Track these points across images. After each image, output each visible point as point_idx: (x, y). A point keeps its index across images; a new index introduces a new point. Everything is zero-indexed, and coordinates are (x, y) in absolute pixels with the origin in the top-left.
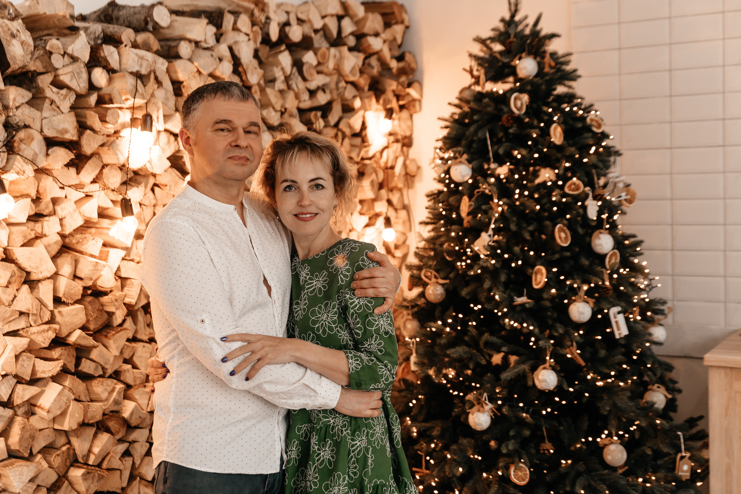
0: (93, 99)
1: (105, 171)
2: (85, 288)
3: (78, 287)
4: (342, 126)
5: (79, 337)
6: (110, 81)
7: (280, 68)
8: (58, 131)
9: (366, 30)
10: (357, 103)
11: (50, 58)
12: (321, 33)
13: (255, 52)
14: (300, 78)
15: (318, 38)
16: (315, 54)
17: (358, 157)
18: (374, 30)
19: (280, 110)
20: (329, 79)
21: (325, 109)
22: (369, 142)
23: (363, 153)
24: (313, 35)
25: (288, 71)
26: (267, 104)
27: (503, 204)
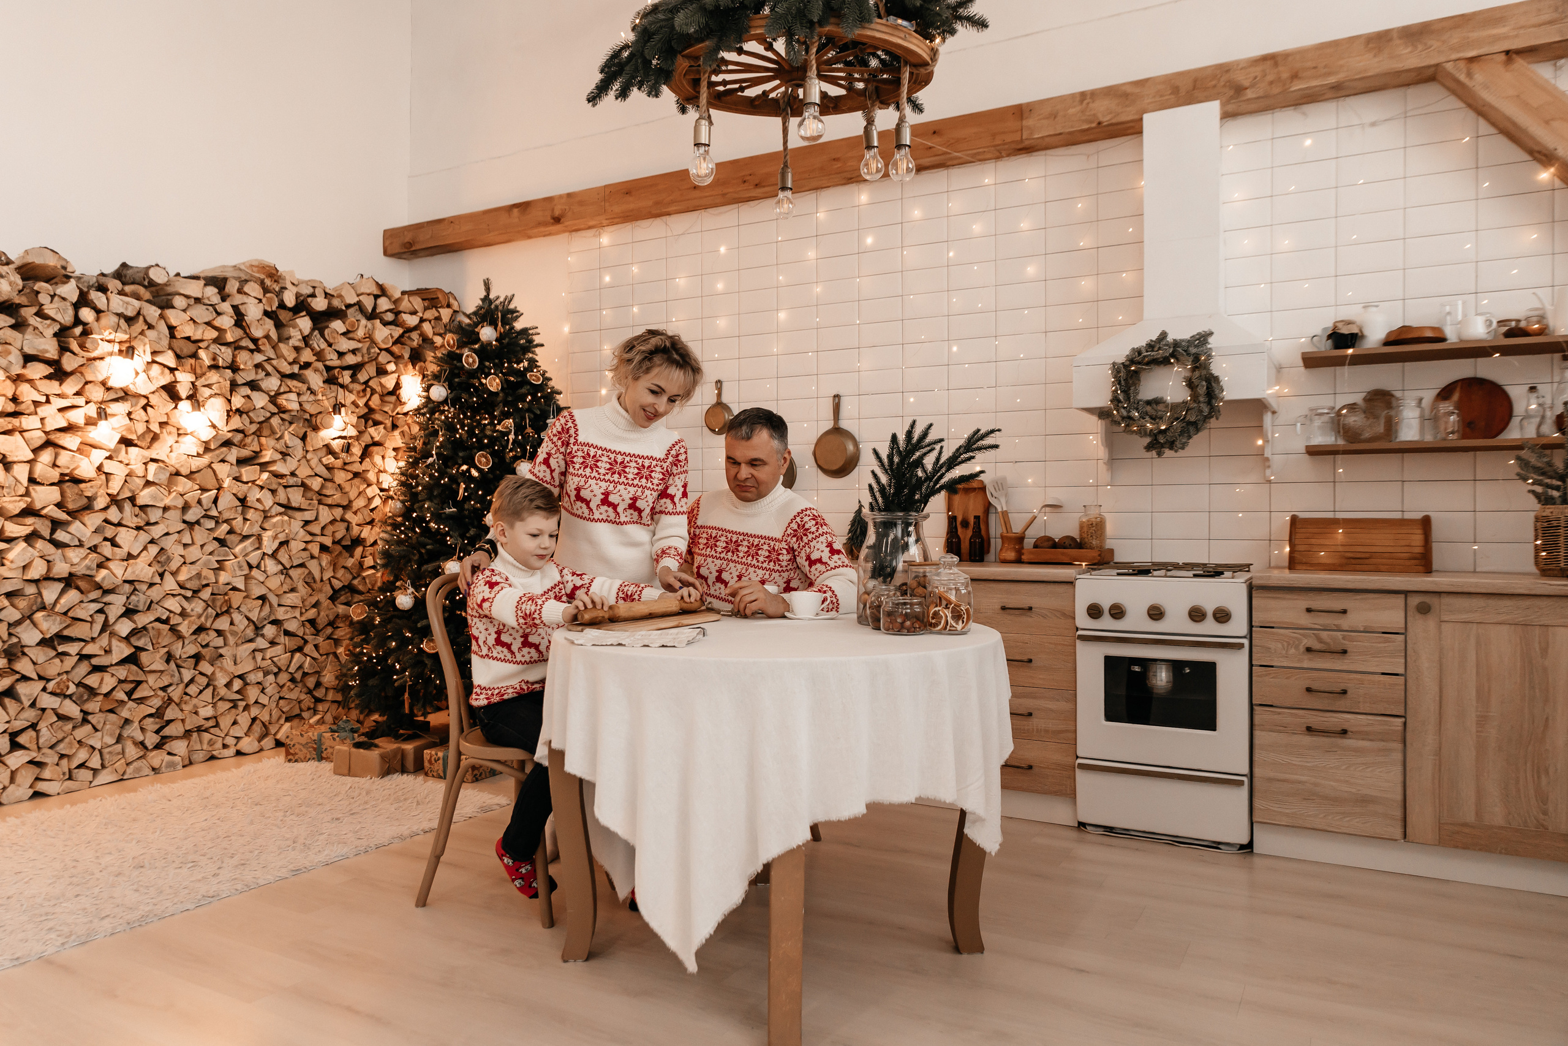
0: (78, 330)
1: (87, 387)
2: (62, 475)
3: (55, 475)
4: (371, 383)
5: (51, 510)
6: (98, 319)
7: (297, 329)
8: (38, 351)
9: (401, 309)
10: (391, 367)
11: (37, 297)
12: (354, 307)
13: (266, 313)
14: (322, 340)
15: (350, 311)
16: (344, 323)
17: (393, 412)
18: (412, 309)
19: (295, 362)
20: (360, 345)
21: (355, 369)
22: (403, 400)
23: (399, 409)
24: (344, 308)
25: (306, 332)
26: (279, 356)
27: (443, 435)
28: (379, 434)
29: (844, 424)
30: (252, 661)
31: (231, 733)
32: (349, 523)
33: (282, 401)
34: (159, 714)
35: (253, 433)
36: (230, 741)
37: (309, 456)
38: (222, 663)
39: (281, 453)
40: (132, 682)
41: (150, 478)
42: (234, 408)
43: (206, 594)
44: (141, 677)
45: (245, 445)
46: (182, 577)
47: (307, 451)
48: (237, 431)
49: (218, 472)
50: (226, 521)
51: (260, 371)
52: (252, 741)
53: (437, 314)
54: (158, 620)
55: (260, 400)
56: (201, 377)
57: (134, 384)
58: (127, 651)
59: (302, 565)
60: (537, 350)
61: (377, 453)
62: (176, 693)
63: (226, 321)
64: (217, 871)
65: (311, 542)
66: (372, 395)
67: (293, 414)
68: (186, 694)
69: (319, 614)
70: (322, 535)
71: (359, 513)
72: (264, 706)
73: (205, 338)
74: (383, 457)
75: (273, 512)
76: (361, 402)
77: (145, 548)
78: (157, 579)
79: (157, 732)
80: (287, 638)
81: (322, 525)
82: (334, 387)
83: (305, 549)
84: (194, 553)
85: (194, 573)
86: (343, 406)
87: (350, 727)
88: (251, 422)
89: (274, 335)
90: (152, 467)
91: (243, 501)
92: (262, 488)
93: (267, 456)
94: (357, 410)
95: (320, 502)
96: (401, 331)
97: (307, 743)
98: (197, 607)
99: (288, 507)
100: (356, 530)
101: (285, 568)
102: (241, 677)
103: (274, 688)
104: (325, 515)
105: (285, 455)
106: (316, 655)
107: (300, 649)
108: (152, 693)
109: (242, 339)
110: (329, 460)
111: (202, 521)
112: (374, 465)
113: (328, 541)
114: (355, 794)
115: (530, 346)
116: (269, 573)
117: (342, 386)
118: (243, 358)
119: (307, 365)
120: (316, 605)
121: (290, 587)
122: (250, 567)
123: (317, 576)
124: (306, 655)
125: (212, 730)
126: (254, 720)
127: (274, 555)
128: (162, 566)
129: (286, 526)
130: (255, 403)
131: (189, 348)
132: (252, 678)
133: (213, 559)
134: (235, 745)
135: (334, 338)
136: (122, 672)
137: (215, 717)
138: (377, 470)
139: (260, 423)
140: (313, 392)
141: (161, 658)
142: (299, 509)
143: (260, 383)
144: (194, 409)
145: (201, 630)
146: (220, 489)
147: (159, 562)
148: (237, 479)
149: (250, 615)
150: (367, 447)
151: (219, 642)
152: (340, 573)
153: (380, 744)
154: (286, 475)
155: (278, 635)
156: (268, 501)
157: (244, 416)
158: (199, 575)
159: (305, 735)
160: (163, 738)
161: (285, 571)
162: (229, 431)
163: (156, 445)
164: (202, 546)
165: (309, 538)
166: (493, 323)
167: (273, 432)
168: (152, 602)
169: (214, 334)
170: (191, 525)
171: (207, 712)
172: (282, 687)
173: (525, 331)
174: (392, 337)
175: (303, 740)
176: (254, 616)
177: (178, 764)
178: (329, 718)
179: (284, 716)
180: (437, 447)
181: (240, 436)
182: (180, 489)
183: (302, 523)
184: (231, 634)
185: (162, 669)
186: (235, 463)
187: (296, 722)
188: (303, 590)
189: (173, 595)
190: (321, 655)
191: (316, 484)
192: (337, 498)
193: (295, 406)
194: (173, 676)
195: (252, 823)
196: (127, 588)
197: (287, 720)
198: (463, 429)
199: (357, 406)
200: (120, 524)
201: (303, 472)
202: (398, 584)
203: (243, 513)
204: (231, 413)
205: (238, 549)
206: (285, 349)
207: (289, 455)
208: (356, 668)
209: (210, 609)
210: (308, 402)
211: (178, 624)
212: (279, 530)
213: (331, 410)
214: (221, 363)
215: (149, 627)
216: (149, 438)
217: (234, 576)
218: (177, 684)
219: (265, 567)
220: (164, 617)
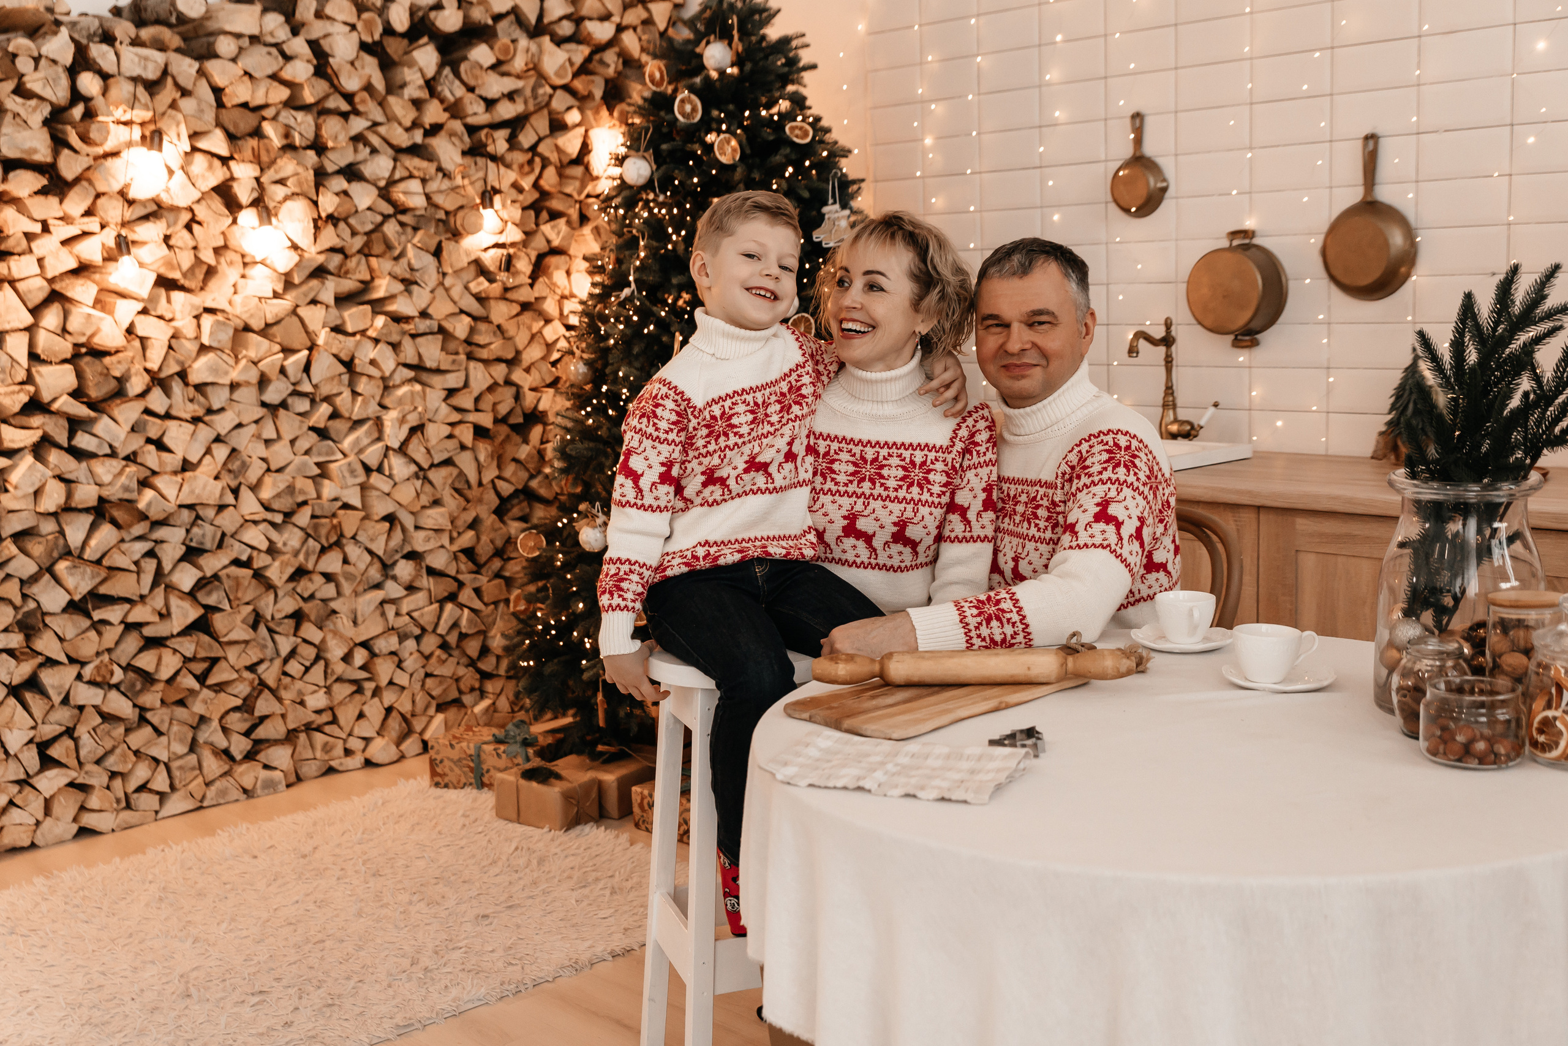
0: (78, 111)
1: (100, 202)
2: (76, 346)
3: (66, 347)
4: (541, 148)
5: (65, 403)
6: (105, 90)
7: (416, 69)
8: (23, 151)
9: (585, 11)
10: (573, 117)
11: (13, 62)
12: (512, 17)
13: (364, 47)
14: (457, 83)
15: (502, 26)
16: (492, 48)
17: (580, 193)
18: (602, 11)
19: (415, 124)
20: (520, 84)
21: (515, 125)
22: (595, 173)
23: (589, 189)
24: (490, 22)
25: (430, 72)
26: (391, 118)
27: (645, 247)
28: (558, 233)
29: (1385, 193)
30: (380, 619)
31: (356, 732)
32: (518, 388)
33: (398, 193)
34: (247, 706)
35: (360, 252)
36: (355, 744)
37: (448, 282)
38: (335, 624)
39: (403, 281)
40: (204, 659)
41: (206, 340)
42: (323, 215)
43: (303, 518)
44: (217, 652)
45: (347, 272)
46: (266, 494)
47: (444, 274)
48: (333, 250)
49: (307, 321)
50: (327, 399)
51: (361, 146)
52: (388, 744)
53: (644, 15)
54: (237, 562)
55: (364, 196)
56: (269, 167)
57: (167, 190)
58: (193, 613)
59: (448, 462)
60: (807, 76)
61: (557, 268)
62: (270, 673)
63: (301, 70)
64: (290, 1018)
65: (460, 422)
66: (543, 167)
67: (418, 213)
68: (285, 674)
69: (478, 538)
70: (477, 410)
71: (533, 370)
72: (403, 688)
73: (270, 101)
74: (568, 273)
75: (397, 379)
76: (527, 183)
77: (208, 451)
78: (230, 499)
79: (247, 734)
80: (431, 580)
81: (476, 394)
82: (481, 161)
83: (450, 436)
84: (281, 453)
85: (282, 486)
86: (496, 191)
87: (523, 736)
88: (354, 233)
89: (379, 84)
90: (207, 321)
91: (349, 365)
92: (376, 341)
93: (383, 287)
94: (521, 197)
95: (470, 357)
96: (585, 50)
97: (460, 760)
98: (291, 539)
99: (419, 368)
100: (529, 399)
101: (421, 468)
102: (365, 645)
103: (415, 661)
104: (480, 377)
105: (408, 283)
106: (477, 604)
107: (452, 597)
108: (235, 676)
109: (326, 97)
110: (481, 285)
111: (290, 401)
112: (552, 287)
113: (486, 420)
114: (522, 862)
115: (792, 70)
116: (397, 479)
117: (494, 158)
118: (332, 128)
119: (434, 130)
120: (474, 525)
121: (431, 499)
122: (368, 469)
123: (473, 477)
124: (461, 606)
125: (327, 729)
126: (389, 710)
127: (402, 450)
128: (236, 477)
129: (418, 402)
130: (356, 201)
131: (246, 122)
132: (383, 645)
133: (311, 460)
134: (364, 751)
135: (476, 78)
136: (188, 646)
137: (331, 709)
138: (558, 297)
139: (368, 234)
140: (447, 175)
141: (243, 621)
142: (438, 371)
143: (362, 167)
144: (262, 223)
145: (300, 573)
146: (312, 347)
147: (230, 471)
148: (338, 330)
149: (373, 547)
150: (541, 257)
151: (330, 590)
152: (510, 470)
153: (563, 773)
154: (413, 318)
155: (418, 576)
156: (388, 362)
157: (342, 225)
158: (291, 489)
159: (457, 747)
160: (257, 742)
161: (421, 474)
162: (320, 253)
163: (213, 284)
164: (292, 442)
165: (455, 417)
166: (725, 35)
167: (389, 247)
168: (223, 535)
169: (284, 93)
170: (272, 409)
171: (319, 700)
172: (427, 658)
173: (785, 42)
174: (571, 63)
175: (455, 754)
176: (379, 548)
177: (280, 782)
178: (503, 704)
179: (434, 704)
180: (637, 269)
181: (337, 258)
182: (252, 354)
183: (443, 394)
184: (347, 579)
185: (247, 638)
186: (332, 302)
187: (452, 713)
188: (452, 502)
189: (255, 522)
190: (486, 605)
191: (461, 327)
192: (497, 348)
193: (417, 202)
194: (265, 647)
195: (359, 914)
196: (186, 516)
197: (440, 708)
198: (679, 235)
199: (520, 190)
200: (168, 416)
201: (441, 309)
202: (582, 507)
203: (351, 384)
204: (320, 223)
205: (347, 443)
206: (399, 106)
207: (416, 283)
208: (527, 642)
209: (311, 541)
210: (440, 192)
211: (266, 567)
212: (408, 407)
213: (478, 201)
214: (298, 141)
215: (222, 574)
216: (200, 274)
217: (344, 487)
218: (271, 660)
219: (390, 468)
220: (244, 558)
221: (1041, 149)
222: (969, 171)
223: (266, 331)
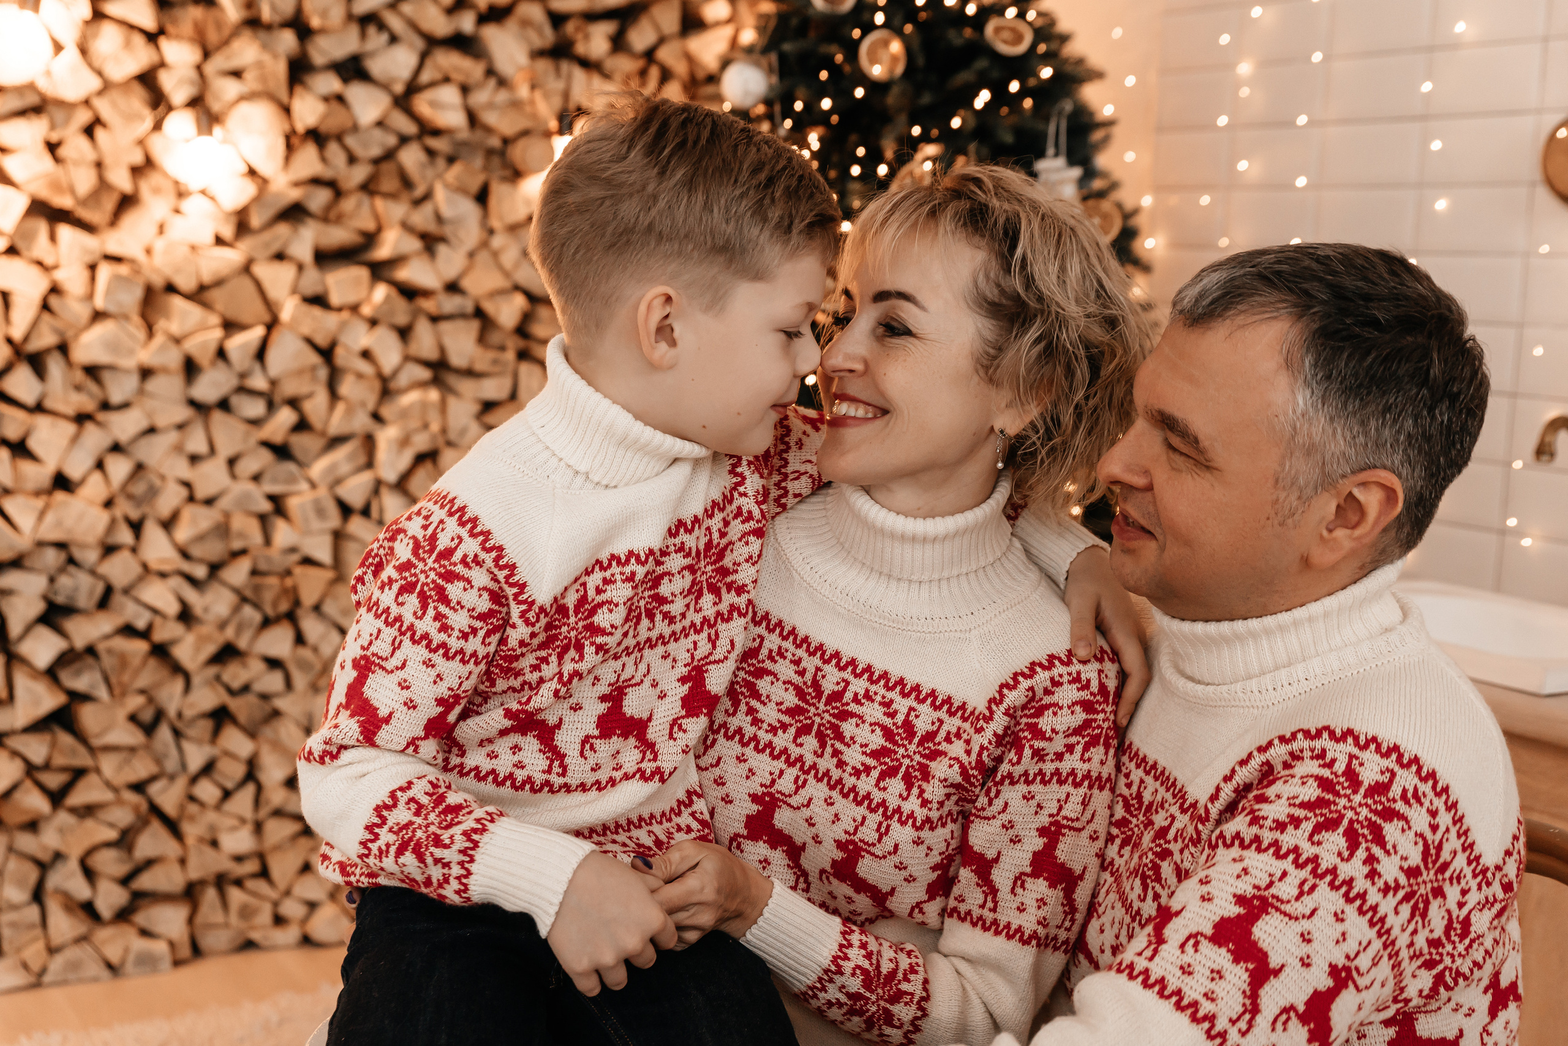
4: (662, 54)
21: (625, 16)
33: (425, 105)
34: (125, 841)
36: (292, 909)
37: (497, 242)
38: (275, 731)
39: (423, 236)
40: (63, 769)
41: (99, 302)
43: (238, 573)
44: (83, 759)
45: (338, 217)
46: (183, 533)
47: (491, 232)
48: (316, 181)
49: (266, 284)
50: (294, 403)
51: (371, 31)
54: (128, 630)
55: (369, 105)
56: (217, 51)
57: (48, 73)
58: (49, 701)
62: (168, 797)
66: (664, 80)
67: (455, 136)
68: (192, 798)
75: (403, 380)
77: (100, 465)
78: (125, 536)
79: (125, 881)
82: (565, 66)
84: (212, 476)
88: (352, 159)
90: (105, 271)
91: (327, 353)
93: (390, 244)
98: (216, 603)
99: (439, 367)
105: (430, 242)
108: (109, 796)
111: (236, 401)
117: (588, 64)
119: (495, 14)
122: (346, 510)
125: (250, 884)
127: (401, 486)
128: (139, 506)
129: (433, 415)
130: (356, 111)
133: (259, 490)
134: (304, 921)
136: (36, 749)
137: (260, 855)
139: (377, 161)
140: (503, 82)
141: (131, 719)
142: (470, 373)
143: (370, 62)
144: (200, 132)
145: (227, 653)
146: (272, 324)
148: (318, 300)
151: (273, 681)
154: (434, 292)
156: (389, 354)
158: (223, 530)
160: (138, 895)
162: (295, 184)
163: (130, 219)
164: (232, 462)
167: (407, 183)
168: (109, 590)
170: (205, 410)
171: (239, 841)
177: (162, 958)
181: (324, 195)
182: (174, 326)
183: (475, 408)
184: (301, 667)
185: (134, 743)
186: (308, 259)
189: (163, 575)
191: (510, 311)
194: (163, 757)
196: (52, 557)
200: (39, 408)
201: (482, 282)
203: (330, 384)
204: (295, 141)
205: (318, 468)
207: (444, 241)
209: (248, 611)
210: (491, 106)
211: (174, 642)
212: (414, 423)
213: (553, 124)
214: (266, 14)
215: (101, 647)
216: (109, 204)
217: (307, 532)
218: (172, 778)
219: (381, 511)
220: (141, 624)
221: (1427, 87)
222: (1302, 120)
223: (200, 295)
